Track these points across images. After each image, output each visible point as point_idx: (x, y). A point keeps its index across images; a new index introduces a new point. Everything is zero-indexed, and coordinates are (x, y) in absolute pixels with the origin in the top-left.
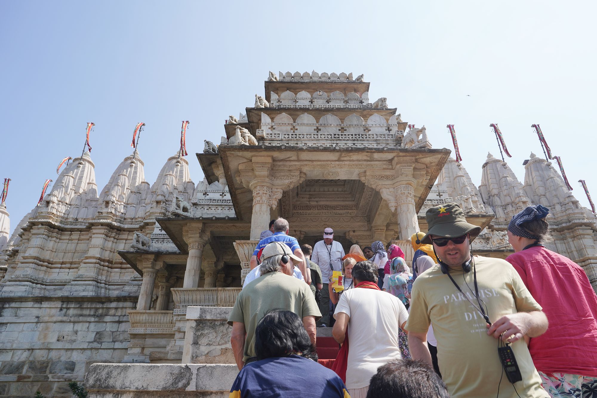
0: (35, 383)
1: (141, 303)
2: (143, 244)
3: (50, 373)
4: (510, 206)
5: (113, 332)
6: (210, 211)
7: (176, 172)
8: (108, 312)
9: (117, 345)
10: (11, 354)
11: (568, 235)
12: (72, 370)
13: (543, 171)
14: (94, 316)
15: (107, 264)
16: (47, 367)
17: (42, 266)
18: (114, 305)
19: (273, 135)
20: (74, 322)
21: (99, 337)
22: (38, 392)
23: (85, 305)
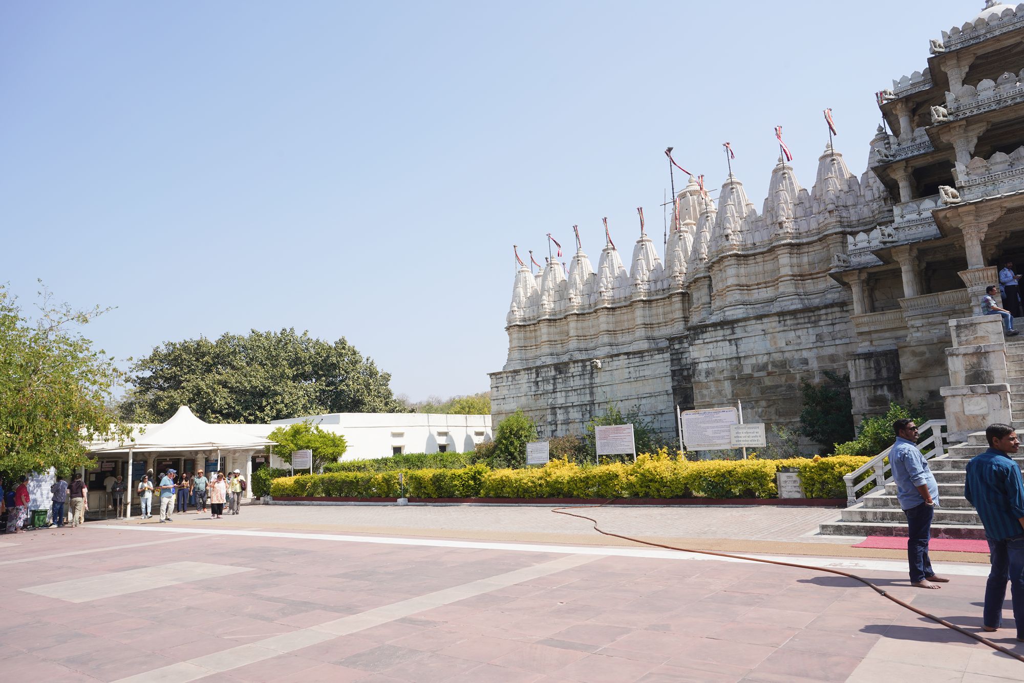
0: (781, 376)
1: (857, 308)
2: (844, 261)
3: (790, 368)
5: (830, 333)
6: (911, 232)
7: (835, 172)
8: (821, 318)
9: (838, 342)
10: (754, 358)
12: (807, 364)
14: (809, 323)
15: (799, 278)
16: (786, 364)
17: (743, 290)
18: (823, 311)
19: (971, 182)
20: (794, 330)
21: (819, 338)
22: (786, 381)
23: (799, 316)
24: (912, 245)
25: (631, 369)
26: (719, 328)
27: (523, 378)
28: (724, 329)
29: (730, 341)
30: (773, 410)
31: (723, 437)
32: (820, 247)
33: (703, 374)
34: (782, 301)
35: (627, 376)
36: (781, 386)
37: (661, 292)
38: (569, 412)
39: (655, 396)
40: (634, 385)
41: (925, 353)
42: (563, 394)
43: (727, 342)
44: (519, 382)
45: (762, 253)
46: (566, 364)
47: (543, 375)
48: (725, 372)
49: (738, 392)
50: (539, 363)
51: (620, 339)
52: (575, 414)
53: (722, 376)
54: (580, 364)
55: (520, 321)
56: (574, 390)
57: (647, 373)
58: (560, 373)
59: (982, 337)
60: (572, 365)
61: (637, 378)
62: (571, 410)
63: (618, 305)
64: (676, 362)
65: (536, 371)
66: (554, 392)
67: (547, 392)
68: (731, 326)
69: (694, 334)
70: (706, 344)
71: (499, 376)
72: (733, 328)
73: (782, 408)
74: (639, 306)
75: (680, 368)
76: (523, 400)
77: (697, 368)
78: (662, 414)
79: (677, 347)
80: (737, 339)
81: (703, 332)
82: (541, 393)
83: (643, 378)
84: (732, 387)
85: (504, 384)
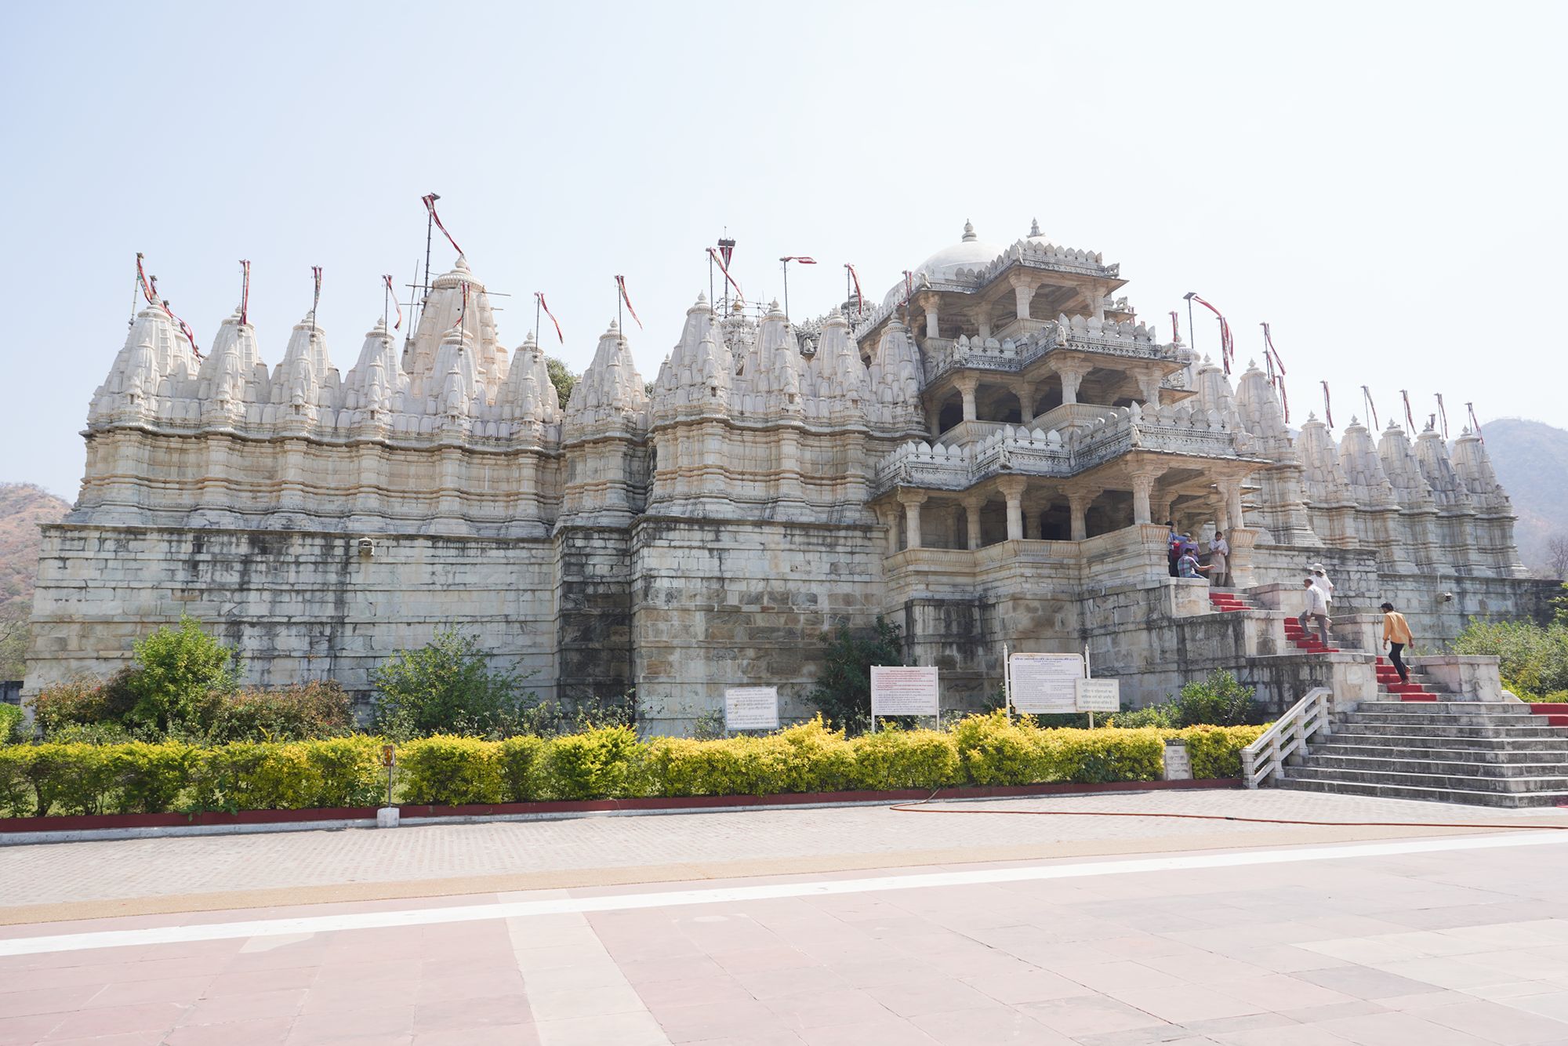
0: (780, 615)
3: (794, 604)
5: (848, 564)
8: (838, 541)
9: (857, 578)
10: (745, 583)
11: (1275, 476)
12: (816, 602)
14: (823, 545)
15: (803, 479)
16: (788, 598)
17: (725, 476)
18: (842, 533)
19: (1147, 428)
20: (804, 551)
21: (834, 568)
22: (786, 623)
23: (811, 533)
25: (438, 568)
26: (696, 527)
27: (154, 549)
28: (703, 531)
29: (711, 550)
30: (763, 664)
31: (1064, 696)
32: (828, 444)
33: (662, 597)
34: (788, 506)
35: (427, 579)
36: (778, 630)
37: (493, 442)
38: (277, 635)
39: (482, 622)
40: (441, 598)
41: (1038, 609)
42: (267, 596)
43: (707, 552)
44: (139, 556)
45: (754, 430)
46: (285, 535)
47: (216, 550)
48: (698, 597)
49: (715, 631)
50: (197, 522)
51: (397, 507)
52: (289, 640)
53: (693, 604)
54: (319, 541)
55: (147, 422)
56: (298, 592)
57: (470, 579)
58: (264, 551)
59: (1194, 601)
60: (297, 540)
61: (450, 585)
62: (283, 631)
63: (403, 444)
64: (574, 569)
65: (197, 538)
66: (243, 588)
67: (222, 588)
68: (716, 529)
69: (654, 529)
70: (672, 549)
71: (76, 534)
72: (718, 532)
73: (777, 662)
74: (454, 456)
75: (582, 579)
76: (146, 599)
77: (653, 585)
78: (492, 656)
79: (579, 543)
80: (721, 549)
81: (669, 529)
82: (204, 586)
83: (462, 588)
84: (707, 623)
85: (90, 555)
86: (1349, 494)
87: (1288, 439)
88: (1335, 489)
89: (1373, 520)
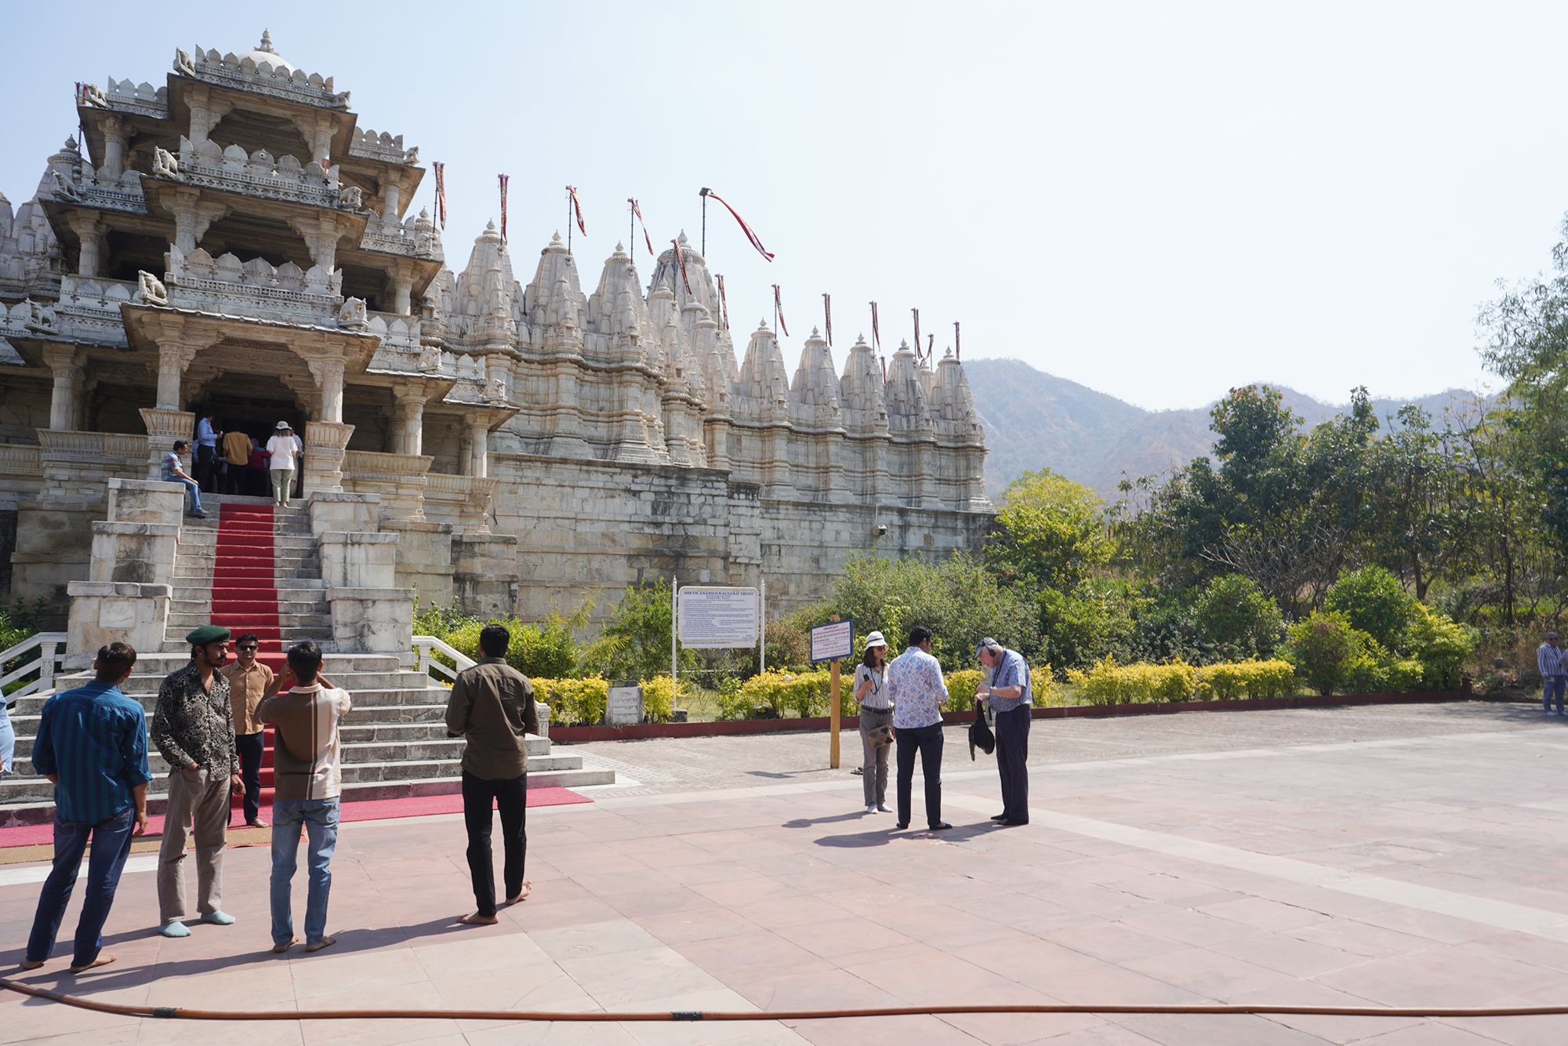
4: (552, 329)
6: (83, 326)
13: (619, 277)
19: (186, 281)
24: (80, 348)
59: (152, 513)
86: (782, 412)
87: (632, 337)
88: (769, 406)
89: (817, 443)
